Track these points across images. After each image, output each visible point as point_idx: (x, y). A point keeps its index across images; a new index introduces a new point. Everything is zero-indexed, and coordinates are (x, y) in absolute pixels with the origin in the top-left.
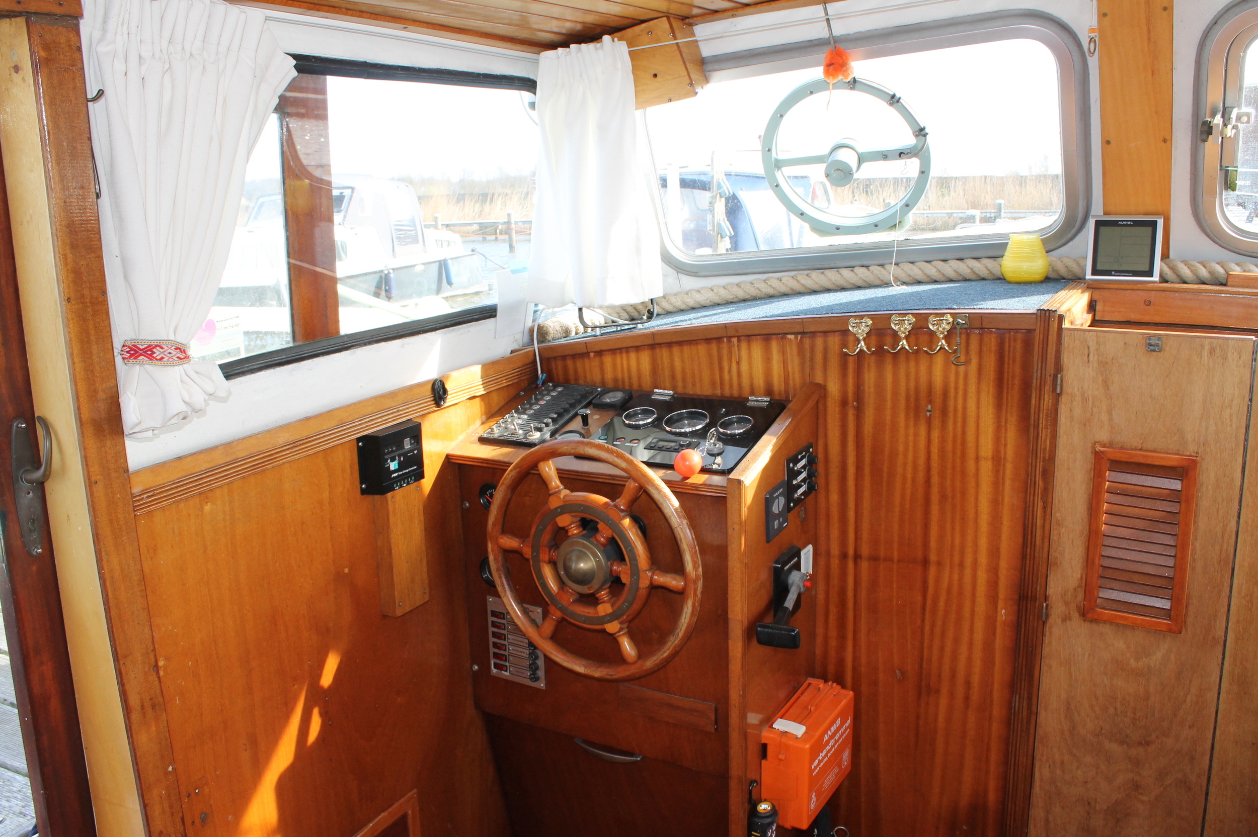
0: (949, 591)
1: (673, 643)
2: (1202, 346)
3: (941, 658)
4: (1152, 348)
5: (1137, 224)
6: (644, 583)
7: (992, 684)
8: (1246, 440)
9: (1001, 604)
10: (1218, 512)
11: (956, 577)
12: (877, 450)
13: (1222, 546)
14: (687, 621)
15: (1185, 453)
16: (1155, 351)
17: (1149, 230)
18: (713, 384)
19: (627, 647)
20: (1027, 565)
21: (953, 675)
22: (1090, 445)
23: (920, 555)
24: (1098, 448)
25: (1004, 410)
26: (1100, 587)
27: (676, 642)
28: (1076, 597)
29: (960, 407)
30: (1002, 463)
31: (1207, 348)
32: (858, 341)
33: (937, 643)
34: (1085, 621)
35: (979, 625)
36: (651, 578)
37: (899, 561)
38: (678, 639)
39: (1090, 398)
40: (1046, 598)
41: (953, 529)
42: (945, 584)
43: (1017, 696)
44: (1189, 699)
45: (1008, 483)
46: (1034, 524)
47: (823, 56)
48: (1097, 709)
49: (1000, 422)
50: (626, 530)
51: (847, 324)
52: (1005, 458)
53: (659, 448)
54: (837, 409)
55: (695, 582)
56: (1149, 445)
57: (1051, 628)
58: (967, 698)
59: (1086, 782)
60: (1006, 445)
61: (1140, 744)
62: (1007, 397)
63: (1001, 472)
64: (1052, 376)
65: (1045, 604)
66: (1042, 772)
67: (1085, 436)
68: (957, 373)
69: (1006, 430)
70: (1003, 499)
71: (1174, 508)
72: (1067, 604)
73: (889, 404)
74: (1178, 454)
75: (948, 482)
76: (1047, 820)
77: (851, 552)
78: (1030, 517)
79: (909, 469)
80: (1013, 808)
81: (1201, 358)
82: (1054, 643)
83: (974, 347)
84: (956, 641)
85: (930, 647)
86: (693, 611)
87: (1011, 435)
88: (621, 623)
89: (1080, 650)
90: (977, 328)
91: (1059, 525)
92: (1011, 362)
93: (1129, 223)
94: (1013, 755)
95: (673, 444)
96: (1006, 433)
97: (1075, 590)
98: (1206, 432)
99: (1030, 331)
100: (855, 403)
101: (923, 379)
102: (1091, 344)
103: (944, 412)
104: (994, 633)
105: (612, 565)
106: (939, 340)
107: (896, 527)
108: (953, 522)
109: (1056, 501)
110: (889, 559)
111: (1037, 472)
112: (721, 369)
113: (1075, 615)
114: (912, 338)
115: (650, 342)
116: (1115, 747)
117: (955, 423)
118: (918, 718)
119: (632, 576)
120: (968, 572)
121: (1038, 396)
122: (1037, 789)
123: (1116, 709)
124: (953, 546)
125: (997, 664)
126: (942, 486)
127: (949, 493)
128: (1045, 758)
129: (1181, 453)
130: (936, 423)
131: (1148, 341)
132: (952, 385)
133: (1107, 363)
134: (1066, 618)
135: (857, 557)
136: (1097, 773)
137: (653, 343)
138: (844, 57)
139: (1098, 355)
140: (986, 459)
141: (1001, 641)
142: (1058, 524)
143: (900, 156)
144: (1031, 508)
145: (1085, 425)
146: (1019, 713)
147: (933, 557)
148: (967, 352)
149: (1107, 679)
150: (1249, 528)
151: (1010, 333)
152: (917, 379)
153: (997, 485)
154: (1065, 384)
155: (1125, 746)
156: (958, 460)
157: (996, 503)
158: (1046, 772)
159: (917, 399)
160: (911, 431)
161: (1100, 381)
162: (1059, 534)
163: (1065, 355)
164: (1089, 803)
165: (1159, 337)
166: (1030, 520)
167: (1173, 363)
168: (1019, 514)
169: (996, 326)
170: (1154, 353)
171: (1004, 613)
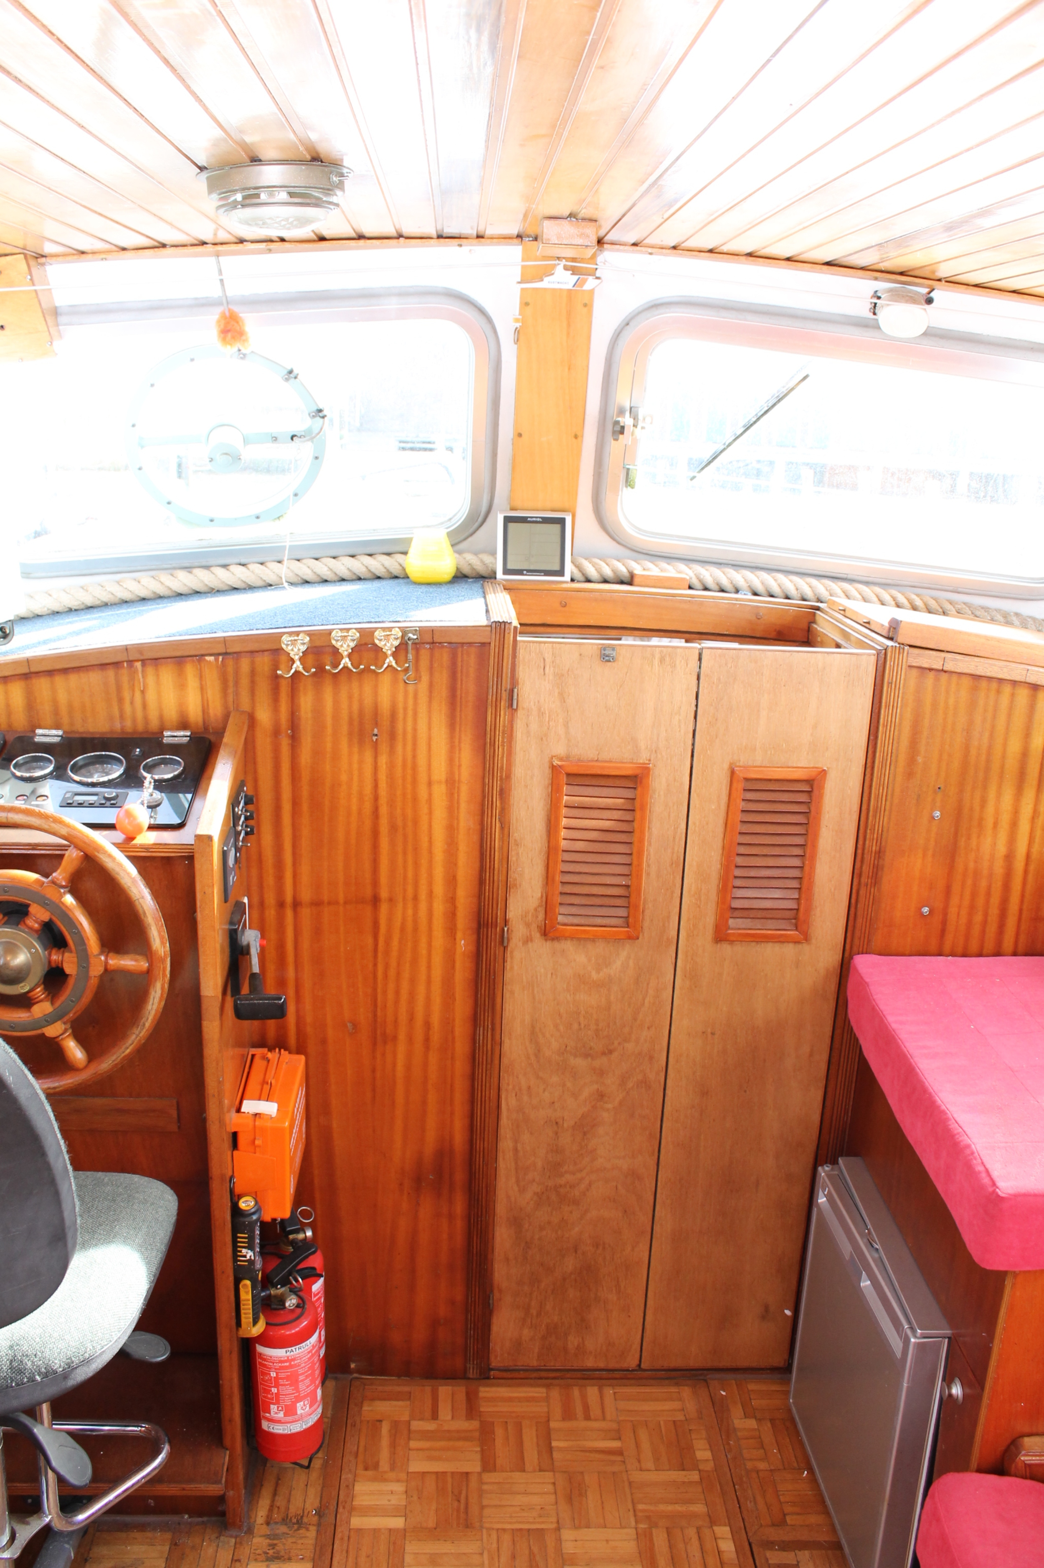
0: (403, 929)
1: (138, 1036)
2: (653, 655)
3: (397, 1002)
4: (607, 658)
5: (546, 521)
6: (96, 970)
7: (454, 1020)
8: (693, 745)
9: (459, 935)
10: (669, 816)
11: (410, 912)
12: (316, 782)
13: (673, 849)
14: (155, 1007)
15: (639, 761)
16: (610, 661)
17: (557, 527)
18: (111, 718)
19: (75, 1051)
20: (487, 890)
21: (411, 1019)
22: (547, 760)
23: (368, 892)
24: (556, 762)
25: (458, 729)
26: (561, 904)
27: (141, 1035)
28: (537, 917)
29: (409, 728)
30: (457, 785)
31: (657, 656)
32: (293, 661)
33: (391, 986)
34: (546, 940)
35: (438, 959)
36: (106, 963)
37: (345, 903)
38: (144, 1030)
39: (547, 712)
40: (506, 922)
41: (405, 861)
42: (398, 923)
43: (482, 1029)
44: (647, 1002)
45: (463, 806)
46: (492, 848)
47: (211, 319)
48: (561, 1028)
49: (454, 742)
50: (70, 910)
51: (280, 642)
52: (459, 781)
53: (79, 804)
54: (268, 740)
55: (163, 960)
56: (605, 756)
57: (512, 952)
58: (427, 1039)
59: (553, 1103)
60: (460, 766)
61: (603, 1053)
62: (460, 715)
63: (456, 795)
64: (508, 691)
65: (506, 929)
66: (508, 1102)
67: (542, 751)
68: (406, 692)
69: (460, 750)
70: (458, 824)
71: (628, 816)
72: (528, 925)
73: (329, 730)
74: (632, 763)
75: (399, 811)
76: (516, 1150)
77: (289, 899)
78: (489, 839)
79: (354, 800)
80: (482, 1145)
81: (652, 667)
82: (516, 968)
83: (424, 663)
84: (413, 981)
85: (385, 992)
86: (162, 995)
87: (467, 757)
88: (65, 1023)
89: (542, 970)
90: (427, 643)
91: (517, 845)
92: (464, 678)
93: (538, 519)
94: (479, 1092)
95: (94, 798)
96: (460, 753)
97: (536, 910)
98: (658, 739)
99: (484, 645)
100: (289, 732)
101: (368, 701)
102: (546, 656)
103: (392, 736)
104: (453, 967)
105: (50, 955)
106: (385, 656)
107: (340, 866)
108: (405, 853)
109: (513, 821)
110: (333, 903)
111: (495, 792)
112: (121, 700)
113: (537, 935)
114: (355, 656)
115: (26, 670)
116: (580, 1063)
117: (404, 745)
118: (374, 1071)
119: (79, 965)
120: (423, 906)
121: (494, 712)
122: (504, 1121)
123: (580, 1024)
124: (405, 877)
125: (458, 996)
126: (392, 816)
127: (399, 822)
128: (511, 1087)
129: (635, 761)
130: (384, 748)
131: (603, 652)
132: (400, 705)
133: (563, 675)
134: (528, 940)
135: (296, 905)
136: (563, 1092)
137: (28, 671)
138: (241, 324)
139: (554, 667)
140: (440, 782)
141: (462, 973)
143: (292, 439)
144: (489, 831)
145: (542, 739)
146: (483, 1046)
147: (384, 894)
148: (417, 669)
149: (570, 995)
150: (697, 828)
151: (462, 647)
152: (361, 701)
153: (452, 809)
154: (520, 699)
155: (589, 1059)
156: (409, 786)
157: (451, 829)
158: (513, 1102)
159: (361, 723)
160: (356, 757)
161: (556, 694)
162: (518, 854)
163: (521, 668)
164: (557, 1123)
165: (613, 648)
166: (489, 843)
167: (627, 673)
168: (476, 838)
169: (449, 640)
170: (609, 664)
171: (463, 944)
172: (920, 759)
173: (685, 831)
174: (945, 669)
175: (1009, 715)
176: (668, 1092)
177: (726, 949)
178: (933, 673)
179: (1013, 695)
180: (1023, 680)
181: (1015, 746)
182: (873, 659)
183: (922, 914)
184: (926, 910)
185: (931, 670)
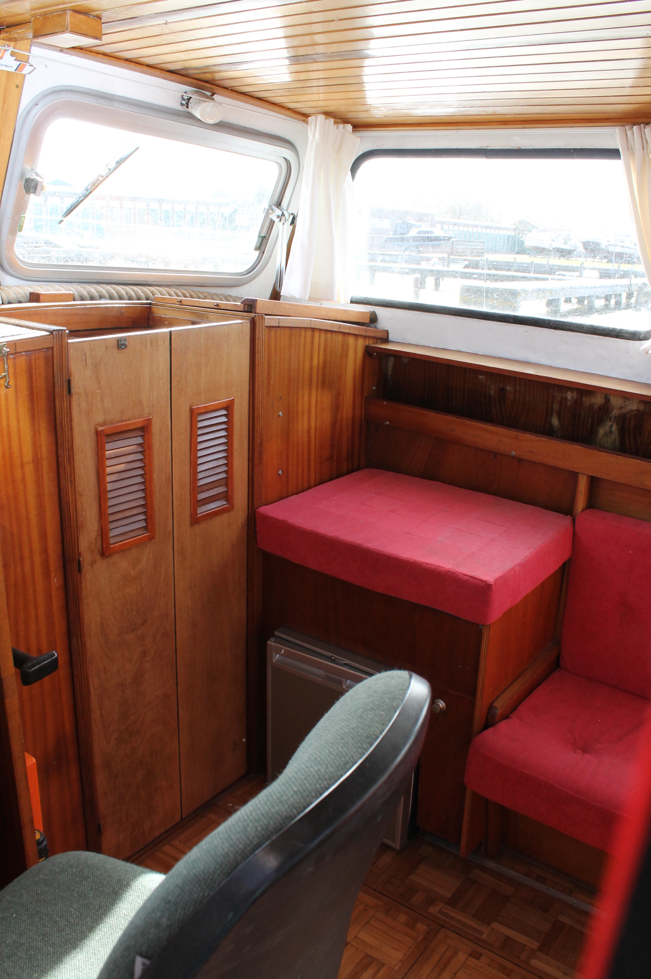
4: (122, 347)
8: (171, 398)
9: (52, 575)
11: (19, 570)
15: (145, 416)
16: (123, 349)
20: (68, 535)
22: (93, 428)
24: (98, 428)
25: (37, 419)
26: (110, 530)
28: (97, 544)
30: (40, 462)
34: (104, 559)
39: (90, 393)
40: (80, 554)
43: (75, 638)
44: (161, 579)
45: (46, 476)
46: (68, 503)
48: (118, 617)
49: (35, 429)
52: (41, 458)
57: (85, 575)
59: (119, 671)
60: (41, 446)
61: (143, 624)
62: (38, 407)
63: (40, 469)
64: (66, 382)
65: (81, 559)
67: (89, 423)
69: (40, 434)
70: (43, 491)
71: (142, 456)
72: (92, 552)
74: (142, 418)
78: (65, 497)
81: (146, 349)
82: (88, 585)
83: (11, 370)
87: (44, 438)
89: (103, 581)
90: (12, 354)
92: (38, 378)
96: (40, 437)
97: (96, 539)
98: (153, 398)
99: (50, 349)
102: (86, 351)
104: (51, 601)
109: (77, 479)
113: (98, 557)
116: (130, 637)
120: (27, 562)
121: (60, 400)
123: (128, 610)
129: (143, 416)
131: (120, 343)
133: (97, 364)
134: (94, 562)
136: (124, 661)
139: (92, 359)
140: (28, 463)
141: (58, 603)
142: (81, 495)
144: (65, 490)
145: (89, 414)
146: (75, 650)
149: (121, 592)
150: (177, 454)
151: (35, 353)
153: (39, 481)
154: (73, 386)
155: (135, 632)
156: (9, 471)
157: (39, 496)
158: (96, 682)
161: (94, 378)
162: (82, 502)
163: (72, 364)
164: (122, 684)
165: (125, 339)
166: (66, 500)
167: (133, 355)
168: (56, 498)
169: (26, 349)
170: (123, 351)
171: (56, 581)
172: (272, 382)
173: (171, 457)
174: (280, 325)
175: (305, 348)
176: (178, 634)
177: (197, 527)
178: (274, 328)
179: (305, 336)
180: (309, 327)
181: (307, 367)
182: (249, 325)
183: (279, 474)
184: (280, 472)
185: (273, 327)
